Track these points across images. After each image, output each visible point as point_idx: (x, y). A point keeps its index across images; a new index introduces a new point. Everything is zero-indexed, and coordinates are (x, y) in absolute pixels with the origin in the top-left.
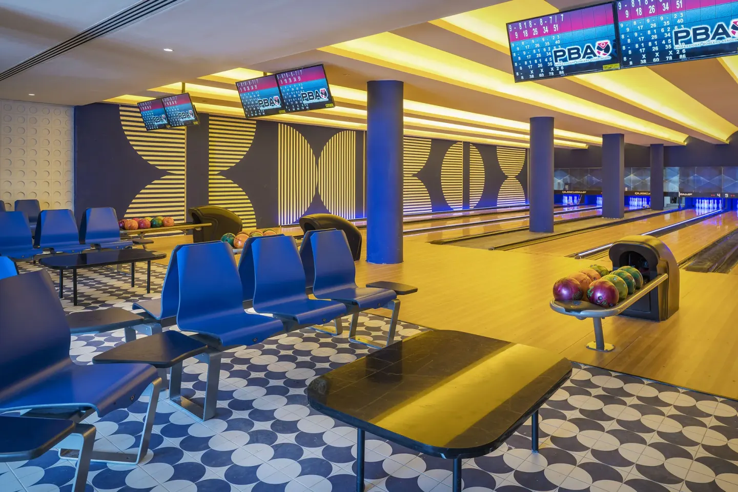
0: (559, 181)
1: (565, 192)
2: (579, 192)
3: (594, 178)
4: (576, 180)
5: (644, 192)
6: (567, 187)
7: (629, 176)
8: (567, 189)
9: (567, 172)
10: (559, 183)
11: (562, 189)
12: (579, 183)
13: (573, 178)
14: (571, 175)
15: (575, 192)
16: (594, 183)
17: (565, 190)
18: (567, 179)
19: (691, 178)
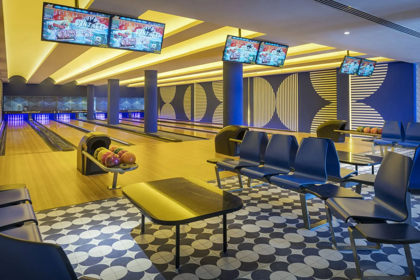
0: (19, 105)
1: (24, 112)
2: (35, 112)
3: (46, 103)
4: (32, 104)
5: (78, 111)
6: (25, 109)
7: (68, 102)
8: (26, 110)
9: (26, 99)
10: (19, 107)
11: (21, 110)
12: (36, 106)
13: (31, 103)
14: (29, 100)
15: (32, 112)
16: (46, 106)
17: (24, 111)
18: (25, 103)
19: (102, 103)
